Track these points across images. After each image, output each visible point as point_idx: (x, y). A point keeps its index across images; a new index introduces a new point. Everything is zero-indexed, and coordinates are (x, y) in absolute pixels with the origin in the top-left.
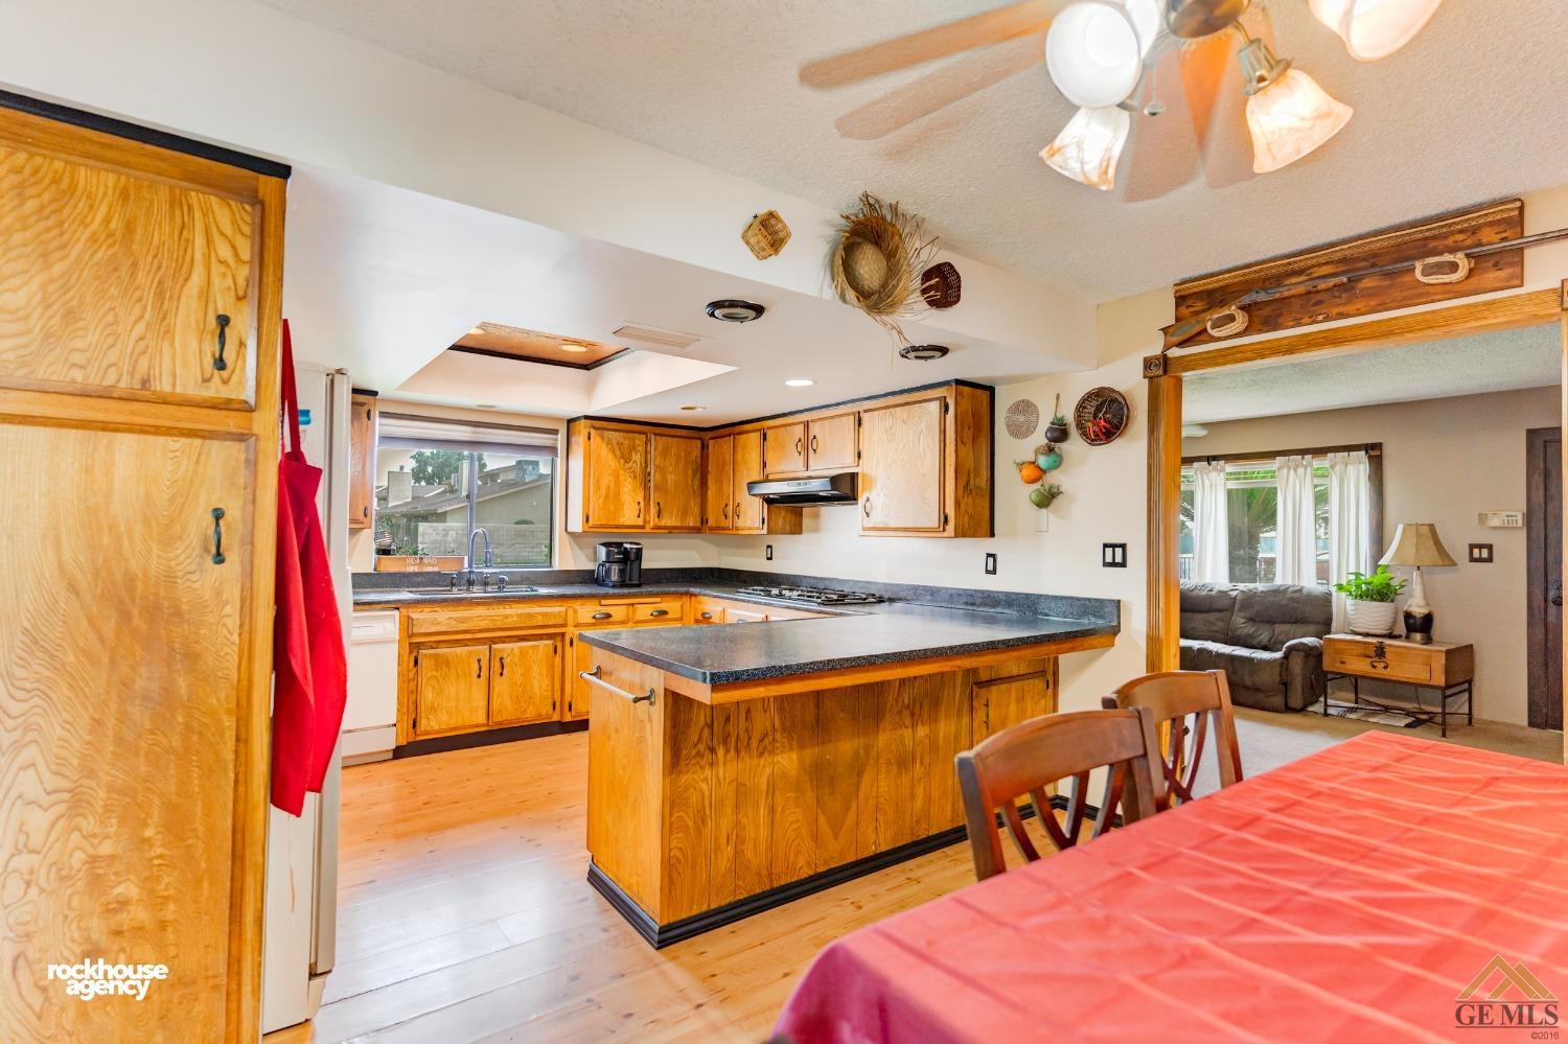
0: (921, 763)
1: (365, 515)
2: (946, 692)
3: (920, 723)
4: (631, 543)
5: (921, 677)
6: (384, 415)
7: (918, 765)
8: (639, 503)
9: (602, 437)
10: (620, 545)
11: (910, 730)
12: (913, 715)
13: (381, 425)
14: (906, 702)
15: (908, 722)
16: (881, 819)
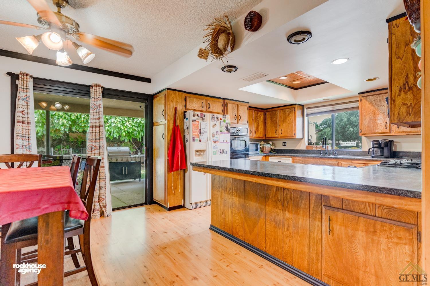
0: (288, 230)
1: (295, 135)
2: (303, 202)
3: (287, 211)
4: (382, 140)
5: (288, 189)
6: (307, 108)
7: (286, 230)
8: (386, 123)
9: (366, 100)
10: (378, 141)
11: (282, 212)
12: (283, 205)
13: (307, 111)
14: (279, 198)
15: (280, 207)
16: (267, 240)
